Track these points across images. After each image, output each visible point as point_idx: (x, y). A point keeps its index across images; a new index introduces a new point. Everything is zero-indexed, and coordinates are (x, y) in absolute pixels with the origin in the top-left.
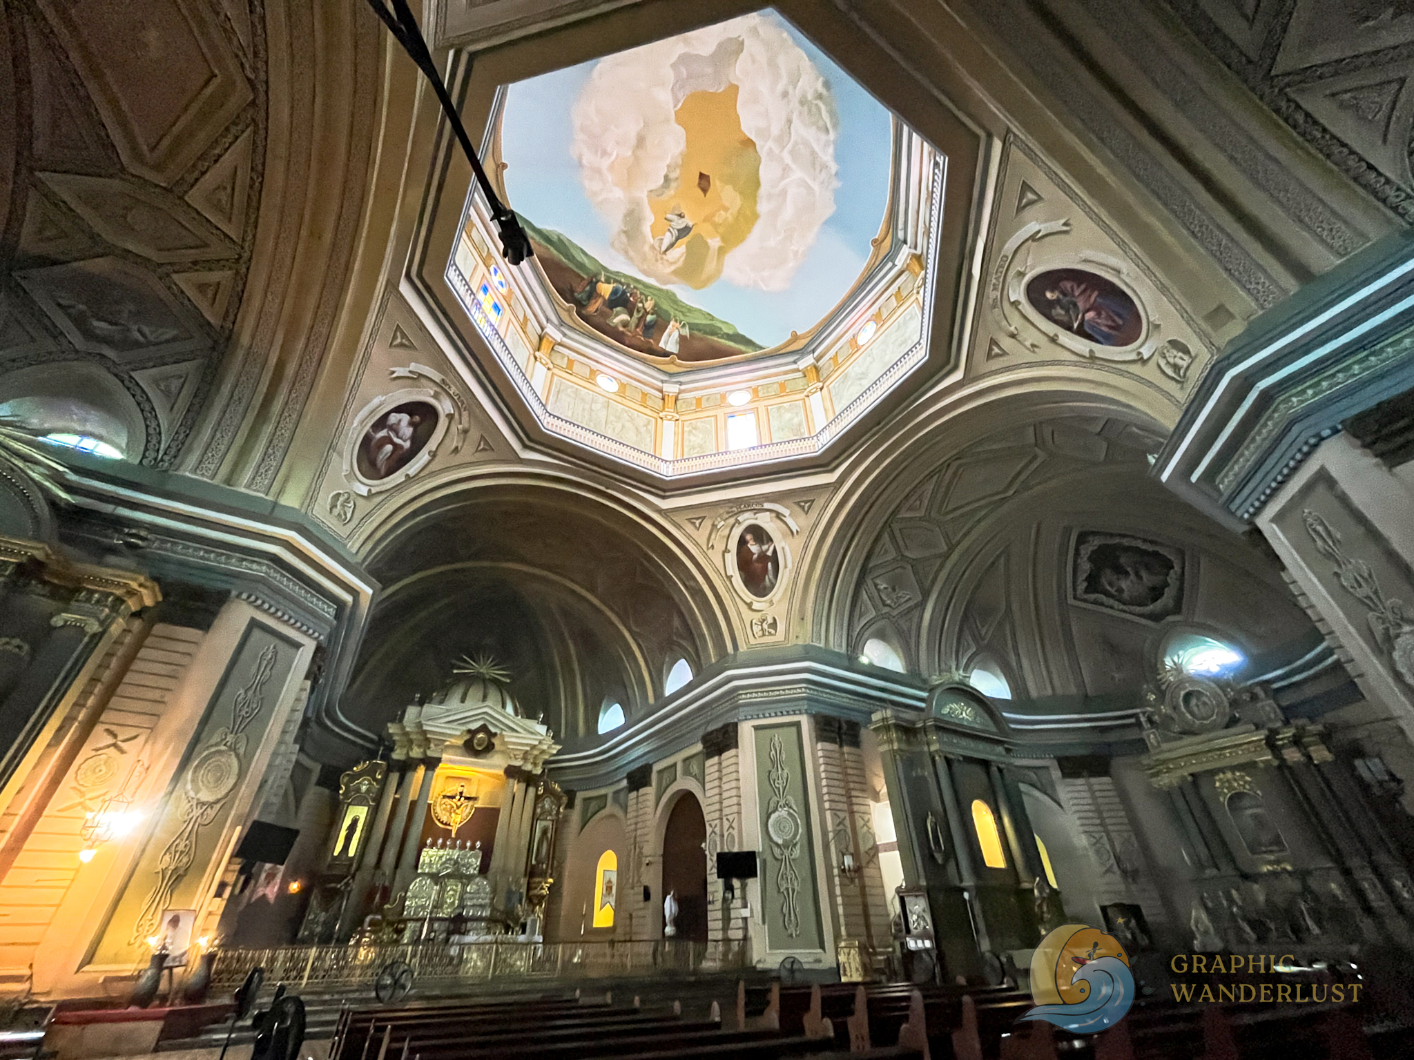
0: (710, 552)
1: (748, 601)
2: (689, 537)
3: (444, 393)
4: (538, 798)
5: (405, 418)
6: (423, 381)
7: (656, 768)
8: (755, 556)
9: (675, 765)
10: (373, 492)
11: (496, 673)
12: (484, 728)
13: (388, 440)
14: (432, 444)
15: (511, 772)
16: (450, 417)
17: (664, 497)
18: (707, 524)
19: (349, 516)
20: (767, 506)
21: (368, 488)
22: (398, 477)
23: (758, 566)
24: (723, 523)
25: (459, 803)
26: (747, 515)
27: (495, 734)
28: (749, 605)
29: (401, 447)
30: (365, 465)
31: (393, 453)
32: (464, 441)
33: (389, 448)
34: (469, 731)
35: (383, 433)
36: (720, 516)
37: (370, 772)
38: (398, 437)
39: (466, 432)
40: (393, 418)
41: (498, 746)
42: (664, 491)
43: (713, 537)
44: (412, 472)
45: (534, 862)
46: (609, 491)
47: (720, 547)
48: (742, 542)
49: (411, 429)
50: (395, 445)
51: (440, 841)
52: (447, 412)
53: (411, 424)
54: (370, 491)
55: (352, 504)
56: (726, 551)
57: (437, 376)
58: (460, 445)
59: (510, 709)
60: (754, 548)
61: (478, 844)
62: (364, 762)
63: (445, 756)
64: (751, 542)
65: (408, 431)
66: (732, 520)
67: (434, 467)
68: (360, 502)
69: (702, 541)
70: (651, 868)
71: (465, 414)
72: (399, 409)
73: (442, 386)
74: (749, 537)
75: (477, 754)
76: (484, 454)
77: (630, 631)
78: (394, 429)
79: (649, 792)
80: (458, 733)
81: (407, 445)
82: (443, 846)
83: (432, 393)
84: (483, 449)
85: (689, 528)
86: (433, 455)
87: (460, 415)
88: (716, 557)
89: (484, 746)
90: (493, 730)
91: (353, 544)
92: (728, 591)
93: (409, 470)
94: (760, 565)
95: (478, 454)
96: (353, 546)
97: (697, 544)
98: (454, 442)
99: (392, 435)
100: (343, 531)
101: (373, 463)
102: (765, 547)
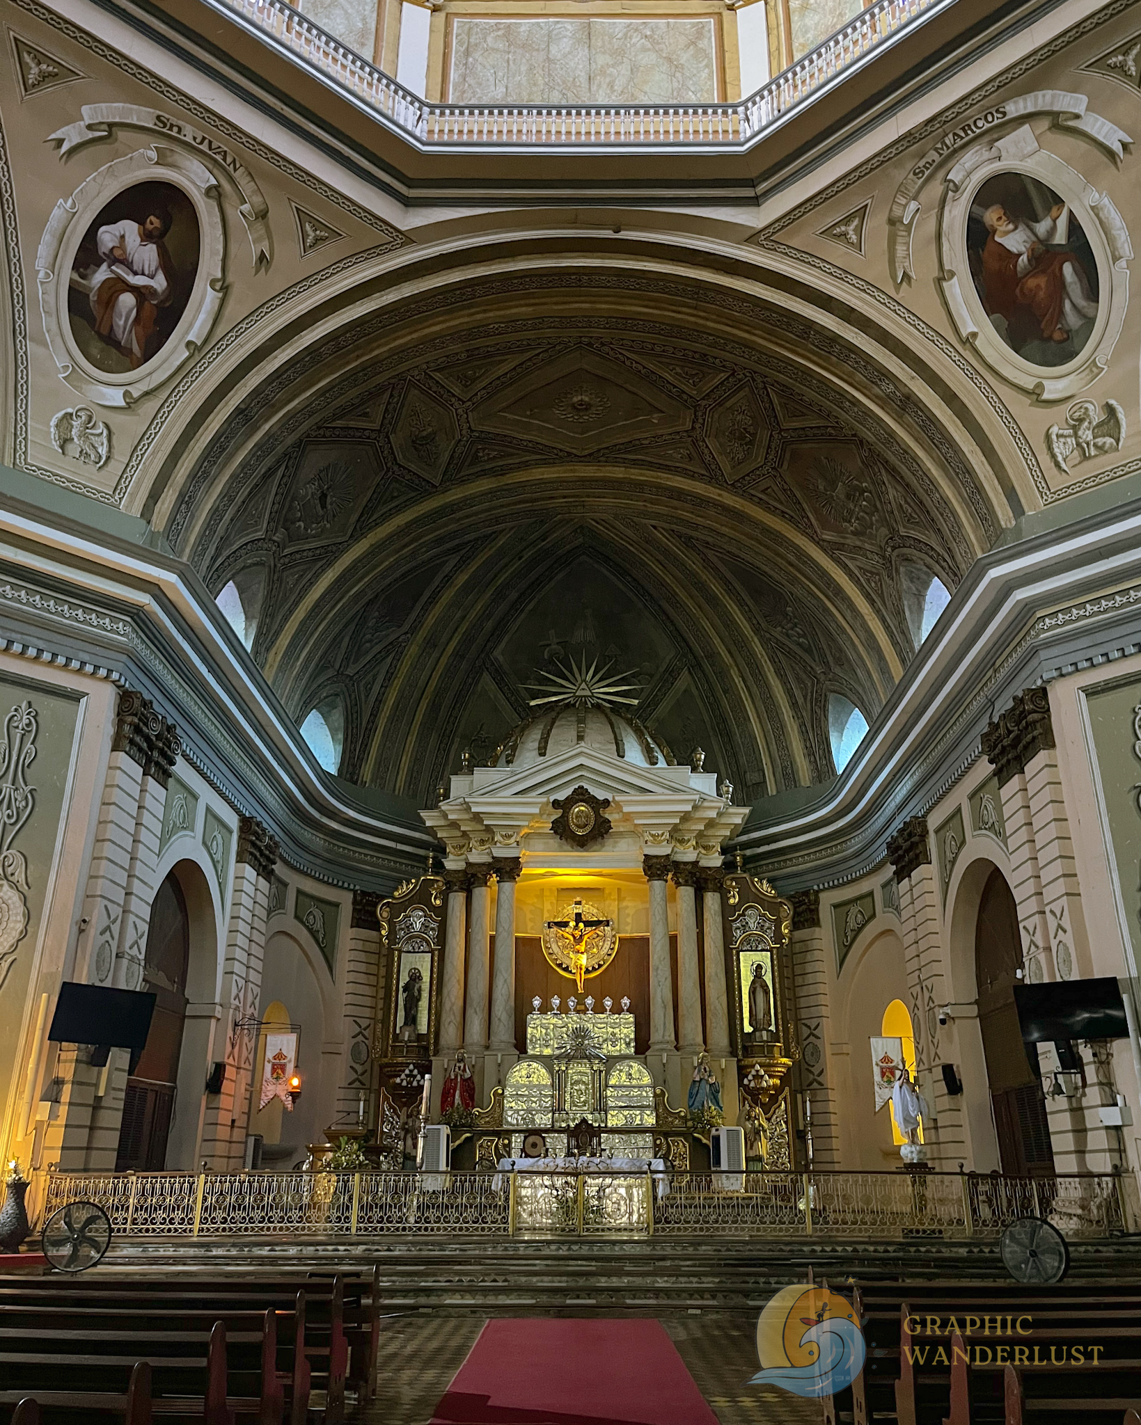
0: (904, 294)
1: (1029, 384)
2: (844, 274)
3: (178, 149)
4: (727, 911)
5: (129, 228)
6: (121, 135)
7: (933, 822)
8: (1023, 260)
9: (958, 810)
10: (136, 394)
11: (603, 691)
12: (581, 795)
13: (116, 286)
14: (209, 265)
15: (655, 868)
16: (214, 193)
17: (755, 201)
18: (876, 223)
19: (103, 451)
20: (1014, 108)
21: (121, 391)
22: (173, 353)
23: (1038, 283)
24: (913, 205)
25: (577, 933)
26: (969, 158)
27: (606, 803)
28: (1035, 395)
29: (151, 291)
30: (96, 348)
31: (140, 306)
32: (270, 238)
33: (127, 300)
34: (556, 804)
35: (101, 275)
36: (901, 190)
37: (421, 898)
38: (136, 273)
39: (262, 215)
40: (107, 236)
41: (616, 827)
42: (752, 183)
43: (900, 250)
44: (195, 335)
45: (748, 1029)
46: (625, 235)
47: (924, 272)
48: (978, 235)
49: (152, 249)
50: (135, 290)
51: (556, 1001)
52: (205, 186)
53: (147, 237)
54: (127, 394)
55: (101, 428)
56: (943, 276)
57: (142, 115)
58: (265, 246)
59: (634, 754)
60: (1015, 240)
61: (626, 1001)
62: (408, 882)
63: (524, 854)
64: (1004, 226)
65: (147, 255)
66: (936, 189)
67: (235, 310)
68: (116, 420)
69: (877, 272)
70: (955, 1028)
71: (239, 175)
72: (109, 214)
73: (164, 131)
74: (991, 216)
75: (582, 843)
76: (323, 248)
77: (818, 543)
78: (118, 257)
79: (927, 873)
80: (536, 810)
81: (160, 283)
82: (563, 1009)
83: (153, 155)
84: (317, 240)
85: (837, 253)
86: (224, 288)
87: (232, 180)
88: (921, 299)
89: (588, 829)
90: (600, 794)
91: (131, 501)
92: (973, 374)
93: (187, 332)
94: (1042, 281)
95: (311, 254)
96: (133, 505)
97: (869, 287)
98: (250, 245)
99: (120, 270)
100: (103, 482)
101: (110, 339)
102: (1042, 227)
